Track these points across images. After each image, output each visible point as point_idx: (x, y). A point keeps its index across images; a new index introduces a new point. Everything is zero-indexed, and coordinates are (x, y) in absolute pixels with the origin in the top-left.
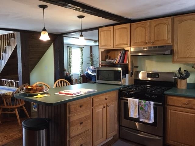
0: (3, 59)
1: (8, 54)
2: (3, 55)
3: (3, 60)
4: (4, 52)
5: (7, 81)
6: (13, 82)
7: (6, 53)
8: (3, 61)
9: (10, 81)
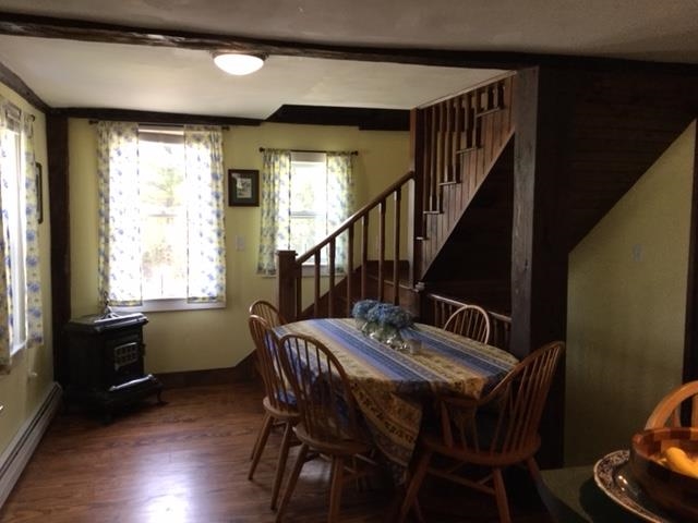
0: (444, 209)
1: (465, 185)
2: (446, 189)
3: (442, 212)
4: (450, 179)
5: (455, 308)
6: (481, 315)
7: (459, 181)
8: (445, 216)
9: (468, 309)
